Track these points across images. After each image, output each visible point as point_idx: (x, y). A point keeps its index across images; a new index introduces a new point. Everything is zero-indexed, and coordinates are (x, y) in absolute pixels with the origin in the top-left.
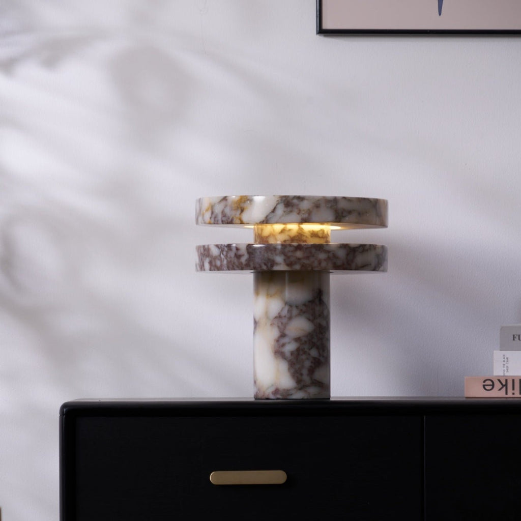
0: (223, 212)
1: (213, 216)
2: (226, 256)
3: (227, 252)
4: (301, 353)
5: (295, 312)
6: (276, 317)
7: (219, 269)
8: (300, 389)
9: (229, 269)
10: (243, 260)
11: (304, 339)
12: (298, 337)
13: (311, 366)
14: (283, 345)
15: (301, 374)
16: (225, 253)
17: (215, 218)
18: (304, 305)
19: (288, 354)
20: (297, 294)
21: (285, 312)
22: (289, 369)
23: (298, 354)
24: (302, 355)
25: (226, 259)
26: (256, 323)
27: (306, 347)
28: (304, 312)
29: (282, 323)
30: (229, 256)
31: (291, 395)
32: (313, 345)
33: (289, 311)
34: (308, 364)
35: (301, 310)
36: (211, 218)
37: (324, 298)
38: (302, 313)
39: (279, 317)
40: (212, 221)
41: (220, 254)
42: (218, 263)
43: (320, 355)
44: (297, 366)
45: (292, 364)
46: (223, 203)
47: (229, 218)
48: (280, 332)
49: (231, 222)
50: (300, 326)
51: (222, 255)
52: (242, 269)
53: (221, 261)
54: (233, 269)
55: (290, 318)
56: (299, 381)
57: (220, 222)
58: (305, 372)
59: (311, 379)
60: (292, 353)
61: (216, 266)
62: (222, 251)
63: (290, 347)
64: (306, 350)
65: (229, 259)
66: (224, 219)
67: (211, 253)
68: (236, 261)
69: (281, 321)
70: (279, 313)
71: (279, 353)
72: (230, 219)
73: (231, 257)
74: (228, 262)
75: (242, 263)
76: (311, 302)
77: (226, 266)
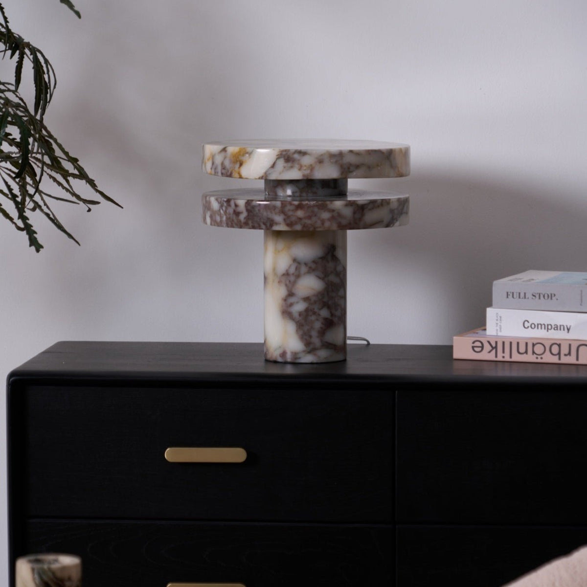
0: (222, 164)
1: (214, 167)
2: (225, 212)
3: (226, 208)
4: (310, 313)
5: (304, 269)
6: (284, 275)
7: (219, 224)
8: (309, 352)
9: (228, 226)
10: (242, 217)
11: (313, 299)
12: (307, 296)
13: (321, 328)
14: (291, 305)
15: (311, 337)
16: (224, 208)
17: (215, 169)
18: (314, 262)
19: (296, 315)
20: (305, 251)
21: (292, 270)
22: (297, 331)
23: (307, 315)
24: (311, 316)
25: (225, 215)
26: (265, 278)
27: (316, 308)
28: (314, 270)
29: (290, 281)
30: (228, 211)
31: (300, 358)
32: (325, 305)
33: (296, 268)
34: (318, 325)
35: (310, 268)
36: (211, 169)
37: (339, 253)
38: (311, 270)
39: (287, 274)
40: (213, 173)
41: (220, 210)
42: (218, 219)
43: (332, 315)
44: (306, 328)
45: (300, 326)
46: (223, 154)
47: (228, 171)
48: (288, 291)
49: (230, 176)
50: (309, 284)
51: (221, 211)
52: (241, 227)
53: (221, 217)
54: (232, 226)
55: (298, 276)
56: (308, 344)
57: (220, 174)
58: (314, 334)
59: (322, 341)
60: (300, 314)
61: (215, 221)
62: (222, 206)
63: (299, 307)
64: (316, 310)
65: (228, 216)
66: (224, 171)
67: (212, 207)
68: (234, 217)
69: (289, 279)
70: (287, 271)
71: (286, 313)
72: (230, 172)
73: (230, 214)
74: (227, 219)
75: (240, 221)
76: (322, 258)
77: (225, 223)
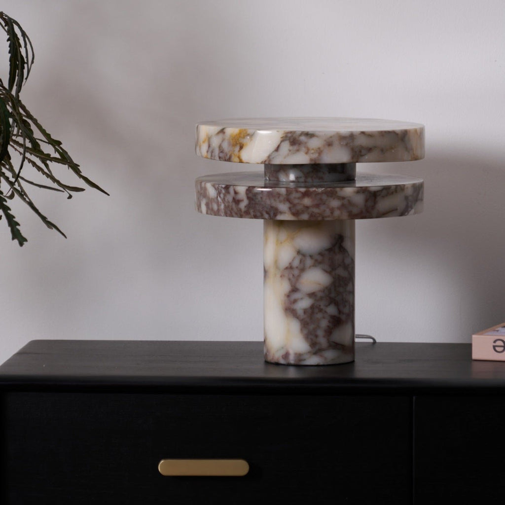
0: (220, 147)
1: (210, 150)
2: (224, 200)
3: (225, 195)
4: (316, 310)
5: (309, 262)
6: (287, 268)
7: (217, 213)
8: (315, 353)
9: (226, 215)
10: (243, 205)
11: (319, 295)
12: (312, 292)
13: (328, 326)
14: (295, 301)
15: (316, 336)
16: (222, 196)
17: (212, 152)
18: (321, 254)
19: (300, 312)
20: (310, 242)
21: (296, 263)
22: (301, 330)
23: (313, 313)
24: (317, 313)
25: (224, 203)
26: (265, 272)
27: (322, 304)
28: (320, 263)
29: (293, 275)
30: (226, 199)
31: (305, 360)
32: (332, 301)
33: (301, 261)
34: (324, 323)
35: (316, 260)
36: (207, 152)
37: (347, 244)
38: (317, 263)
39: (290, 268)
40: (209, 156)
41: (217, 197)
42: (215, 207)
43: (340, 312)
44: (312, 327)
45: (304, 324)
46: (221, 135)
47: (227, 155)
48: (292, 286)
49: (229, 160)
50: (315, 279)
51: (219, 198)
52: (241, 217)
53: (218, 205)
54: (231, 216)
55: (303, 270)
56: (313, 344)
57: (217, 158)
58: (320, 333)
59: (329, 341)
60: (305, 311)
61: (212, 210)
62: (219, 193)
63: (304, 304)
64: (322, 307)
65: (227, 204)
66: (221, 155)
67: (208, 194)
68: (234, 206)
69: (293, 273)
70: (290, 264)
71: (290, 310)
72: (228, 156)
73: (229, 202)
74: (226, 207)
75: (240, 210)
76: (329, 250)
77: (224, 211)
